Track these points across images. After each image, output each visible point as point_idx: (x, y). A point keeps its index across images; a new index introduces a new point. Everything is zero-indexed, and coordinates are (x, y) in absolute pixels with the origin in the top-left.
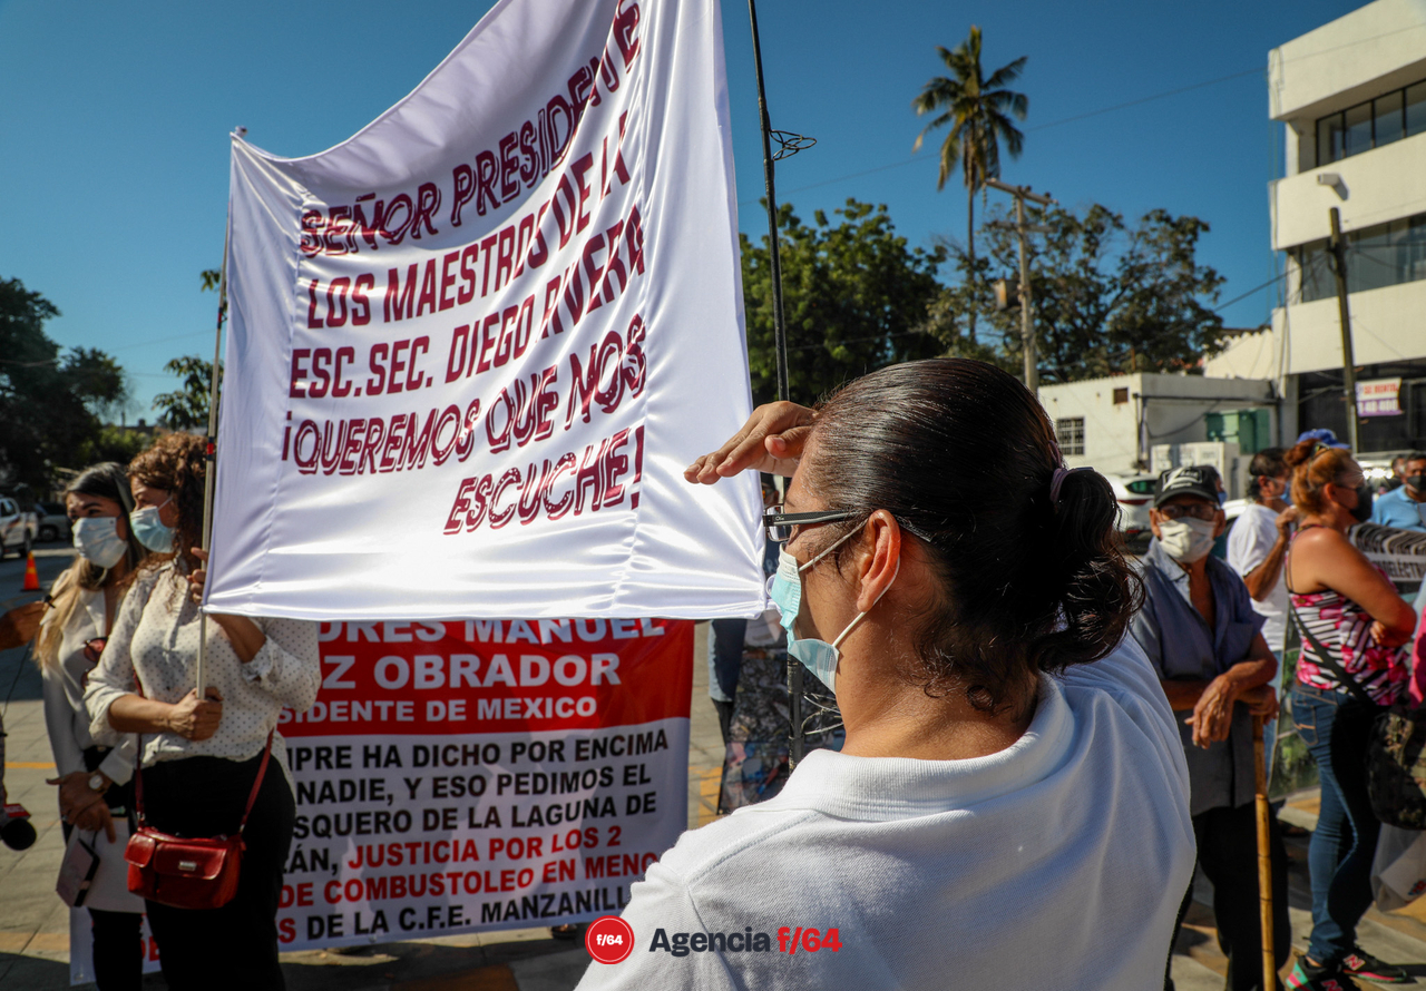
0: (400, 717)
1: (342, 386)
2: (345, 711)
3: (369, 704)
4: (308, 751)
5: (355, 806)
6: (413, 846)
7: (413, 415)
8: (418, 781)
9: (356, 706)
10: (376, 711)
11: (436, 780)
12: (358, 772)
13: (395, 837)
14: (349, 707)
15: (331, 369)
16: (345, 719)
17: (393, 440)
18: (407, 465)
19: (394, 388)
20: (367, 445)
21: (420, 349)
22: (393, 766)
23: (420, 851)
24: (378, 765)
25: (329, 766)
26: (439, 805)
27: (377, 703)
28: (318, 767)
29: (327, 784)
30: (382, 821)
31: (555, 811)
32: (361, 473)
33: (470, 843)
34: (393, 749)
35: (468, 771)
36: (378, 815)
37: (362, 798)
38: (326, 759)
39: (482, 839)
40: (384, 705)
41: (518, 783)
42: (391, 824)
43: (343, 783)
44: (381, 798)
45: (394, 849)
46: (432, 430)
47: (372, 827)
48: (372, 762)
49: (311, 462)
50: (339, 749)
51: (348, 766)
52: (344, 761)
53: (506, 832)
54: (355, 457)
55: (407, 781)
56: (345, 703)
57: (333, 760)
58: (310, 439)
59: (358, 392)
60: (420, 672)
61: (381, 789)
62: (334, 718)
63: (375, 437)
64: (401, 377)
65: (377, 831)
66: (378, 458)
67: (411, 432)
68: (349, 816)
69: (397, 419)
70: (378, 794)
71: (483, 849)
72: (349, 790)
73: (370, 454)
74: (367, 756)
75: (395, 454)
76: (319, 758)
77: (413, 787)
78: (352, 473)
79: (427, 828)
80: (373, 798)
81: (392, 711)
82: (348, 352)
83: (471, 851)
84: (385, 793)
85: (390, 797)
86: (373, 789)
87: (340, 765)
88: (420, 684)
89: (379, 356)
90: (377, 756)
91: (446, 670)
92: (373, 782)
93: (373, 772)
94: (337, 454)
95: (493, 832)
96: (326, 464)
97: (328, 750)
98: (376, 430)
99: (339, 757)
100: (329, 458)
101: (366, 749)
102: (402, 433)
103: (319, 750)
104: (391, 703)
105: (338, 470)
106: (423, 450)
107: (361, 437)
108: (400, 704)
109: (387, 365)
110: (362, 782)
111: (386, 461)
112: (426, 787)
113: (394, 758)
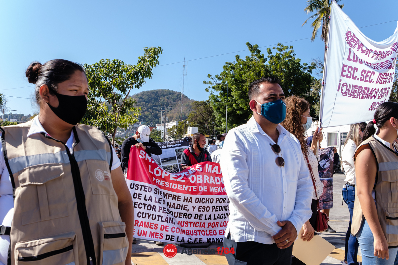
0: (194, 190)
1: (354, 77)
2: (181, 187)
3: (187, 186)
4: (171, 195)
5: (180, 211)
6: (191, 223)
7: (369, 88)
8: (195, 206)
9: (184, 186)
10: (189, 188)
11: (199, 207)
12: (182, 203)
13: (187, 220)
14: (182, 187)
15: (352, 72)
16: (181, 189)
17: (364, 92)
18: (366, 98)
19: (366, 81)
20: (358, 92)
21: (373, 74)
22: (190, 202)
23: (192, 224)
24: (187, 202)
25: (175, 200)
26: (199, 213)
27: (189, 186)
28: (173, 199)
29: (174, 204)
30: (185, 215)
31: (222, 215)
32: (357, 98)
33: (204, 223)
34: (191, 198)
35: (206, 205)
36: (184, 214)
37: (182, 209)
38: (175, 198)
39: (207, 222)
40: (191, 187)
41: (216, 209)
42: (187, 216)
43: (178, 204)
44: (186, 210)
45: (187, 223)
46: (372, 92)
47: (182, 216)
48: (186, 201)
49: (345, 93)
50: (178, 196)
51: (180, 201)
52: (179, 199)
53: (212, 221)
54: (356, 94)
55: (193, 206)
56: (182, 185)
57: (176, 198)
58: (345, 87)
59: (358, 79)
60: (198, 179)
61: (186, 208)
62: (178, 188)
63: (360, 90)
64: (368, 79)
65: (184, 218)
66: (361, 96)
67: (368, 92)
68: (178, 213)
69: (366, 88)
70: (185, 209)
71: (206, 225)
72: (179, 207)
73: (359, 94)
74: (185, 199)
75: (364, 96)
76: (173, 197)
77: (194, 208)
78: (355, 98)
79: (195, 218)
80: (184, 209)
81: (192, 188)
82: (356, 69)
83: (204, 225)
84: (187, 209)
85: (188, 210)
86: (184, 207)
87: (178, 200)
88: (198, 182)
89: (364, 72)
90: (187, 200)
91: (203, 179)
92: (185, 205)
93: (185, 203)
94: (351, 92)
95: (209, 221)
96: (349, 94)
97: (176, 196)
98: (360, 89)
99: (178, 198)
100: (350, 93)
101: (185, 197)
102: (366, 91)
103: (174, 195)
104: (192, 187)
105: (352, 96)
106: (369, 96)
107: (357, 90)
108: (194, 187)
109: (365, 75)
110: (182, 205)
111: (363, 97)
112: (197, 209)
113: (191, 201)
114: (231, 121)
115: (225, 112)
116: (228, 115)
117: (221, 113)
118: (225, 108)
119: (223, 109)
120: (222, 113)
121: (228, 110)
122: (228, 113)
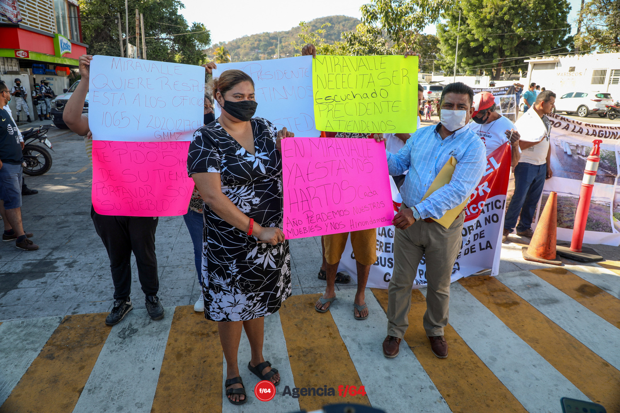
114: (461, 54)
115: (456, 44)
116: (459, 46)
117: (449, 45)
118: (455, 40)
119: (454, 40)
120: (452, 45)
121: (458, 42)
122: (459, 44)
